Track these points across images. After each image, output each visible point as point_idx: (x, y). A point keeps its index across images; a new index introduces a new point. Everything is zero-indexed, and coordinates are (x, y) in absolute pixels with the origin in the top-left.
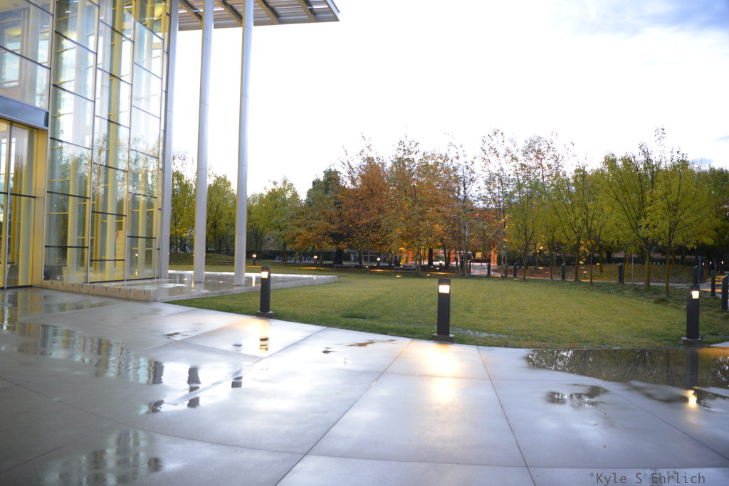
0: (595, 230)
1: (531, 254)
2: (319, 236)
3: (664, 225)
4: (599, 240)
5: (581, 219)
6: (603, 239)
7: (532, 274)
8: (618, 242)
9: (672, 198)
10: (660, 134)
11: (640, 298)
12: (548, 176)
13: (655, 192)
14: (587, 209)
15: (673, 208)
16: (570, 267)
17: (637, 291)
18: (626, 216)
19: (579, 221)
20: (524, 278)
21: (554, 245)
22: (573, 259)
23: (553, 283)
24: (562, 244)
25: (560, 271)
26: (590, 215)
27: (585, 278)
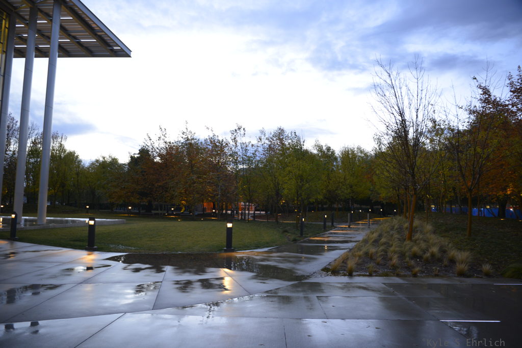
2: (129, 194)
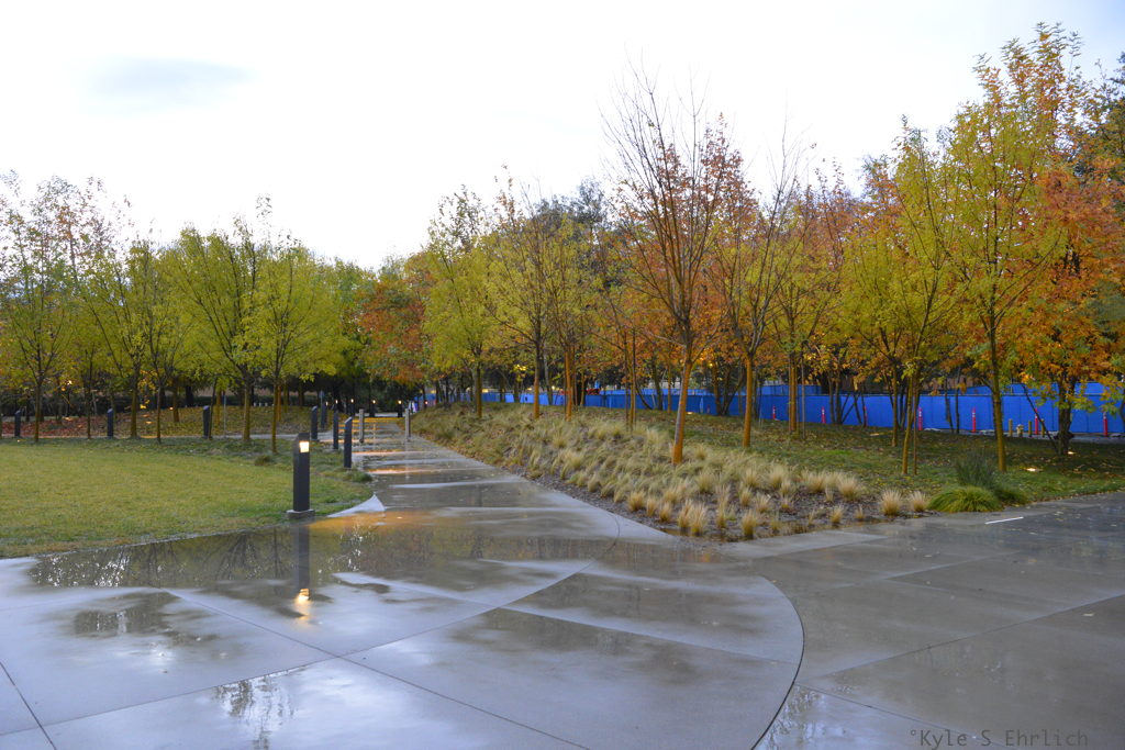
0: (164, 352)
1: (49, 394)
3: (269, 346)
4: (172, 369)
5: (140, 333)
6: (178, 367)
7: (51, 430)
8: (201, 371)
9: (280, 306)
10: (264, 207)
11: (235, 459)
12: (81, 255)
13: (256, 295)
14: (151, 317)
15: (281, 320)
16: (123, 414)
17: (232, 448)
18: (213, 331)
19: (138, 337)
20: (37, 439)
21: (92, 378)
22: (129, 401)
23: (91, 442)
24: (108, 375)
25: (103, 421)
26: (157, 327)
27: (149, 433)
